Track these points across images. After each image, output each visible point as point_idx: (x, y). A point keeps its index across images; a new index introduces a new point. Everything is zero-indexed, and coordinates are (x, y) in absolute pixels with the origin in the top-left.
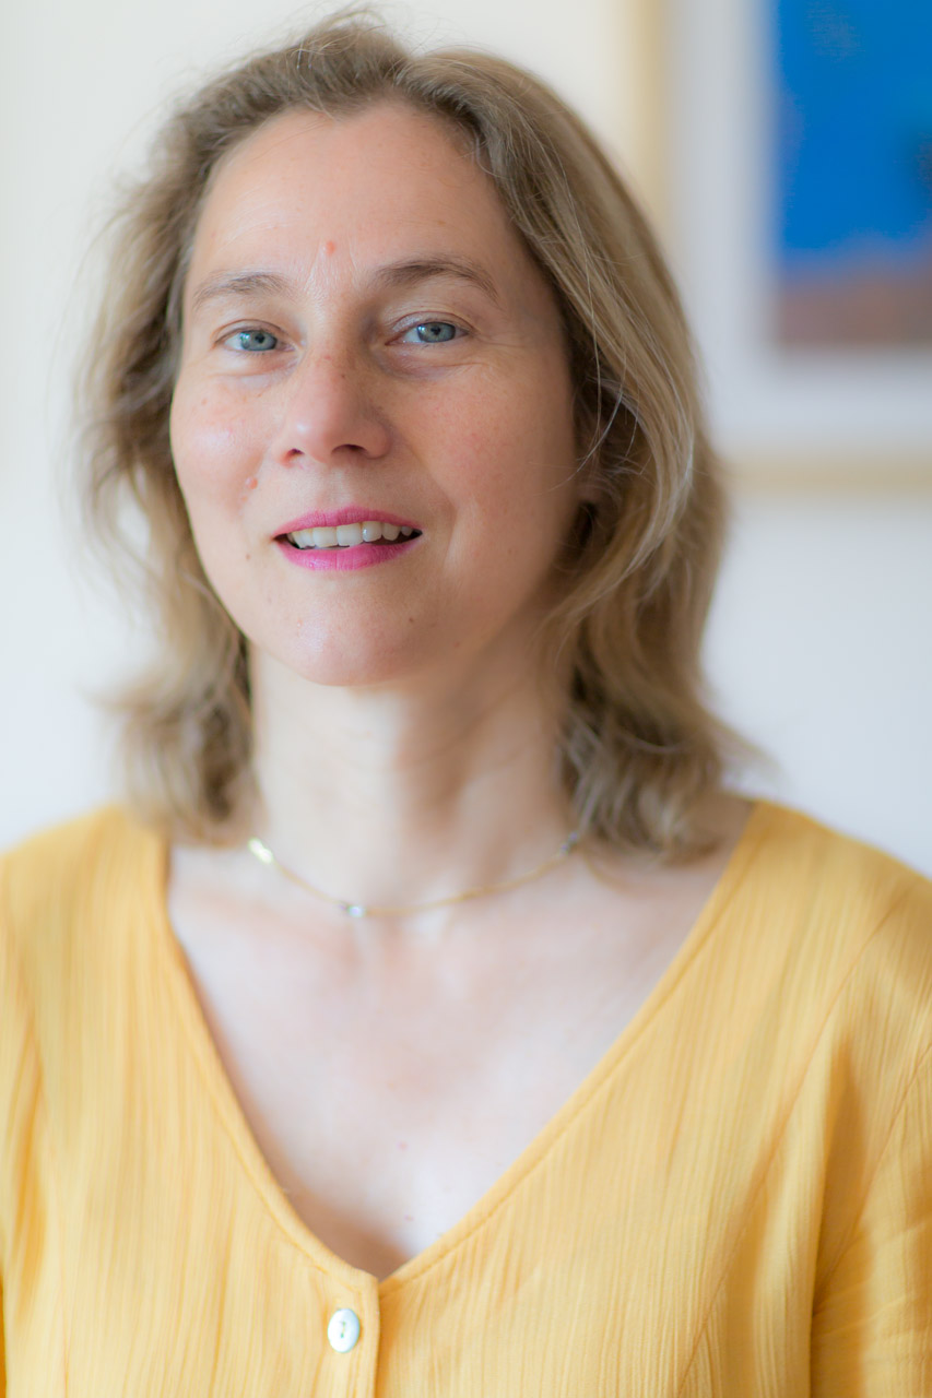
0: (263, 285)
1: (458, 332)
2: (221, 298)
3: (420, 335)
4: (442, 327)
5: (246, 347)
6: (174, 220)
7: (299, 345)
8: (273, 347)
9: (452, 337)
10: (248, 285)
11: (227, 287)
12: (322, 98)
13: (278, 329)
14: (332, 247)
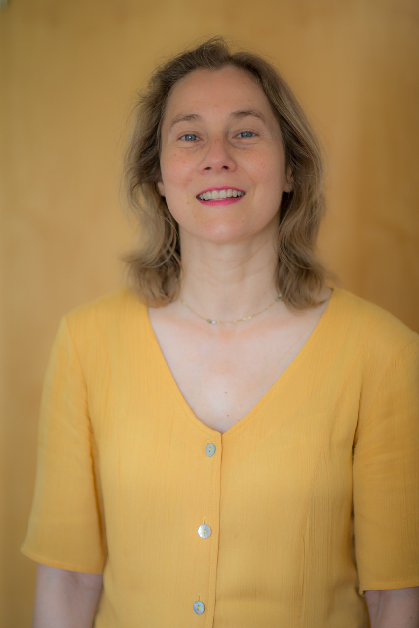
0: (195, 118)
1: (254, 135)
2: (180, 123)
3: (242, 136)
6: (158, 104)
9: (252, 136)
10: (190, 118)
12: (210, 63)
13: (198, 133)
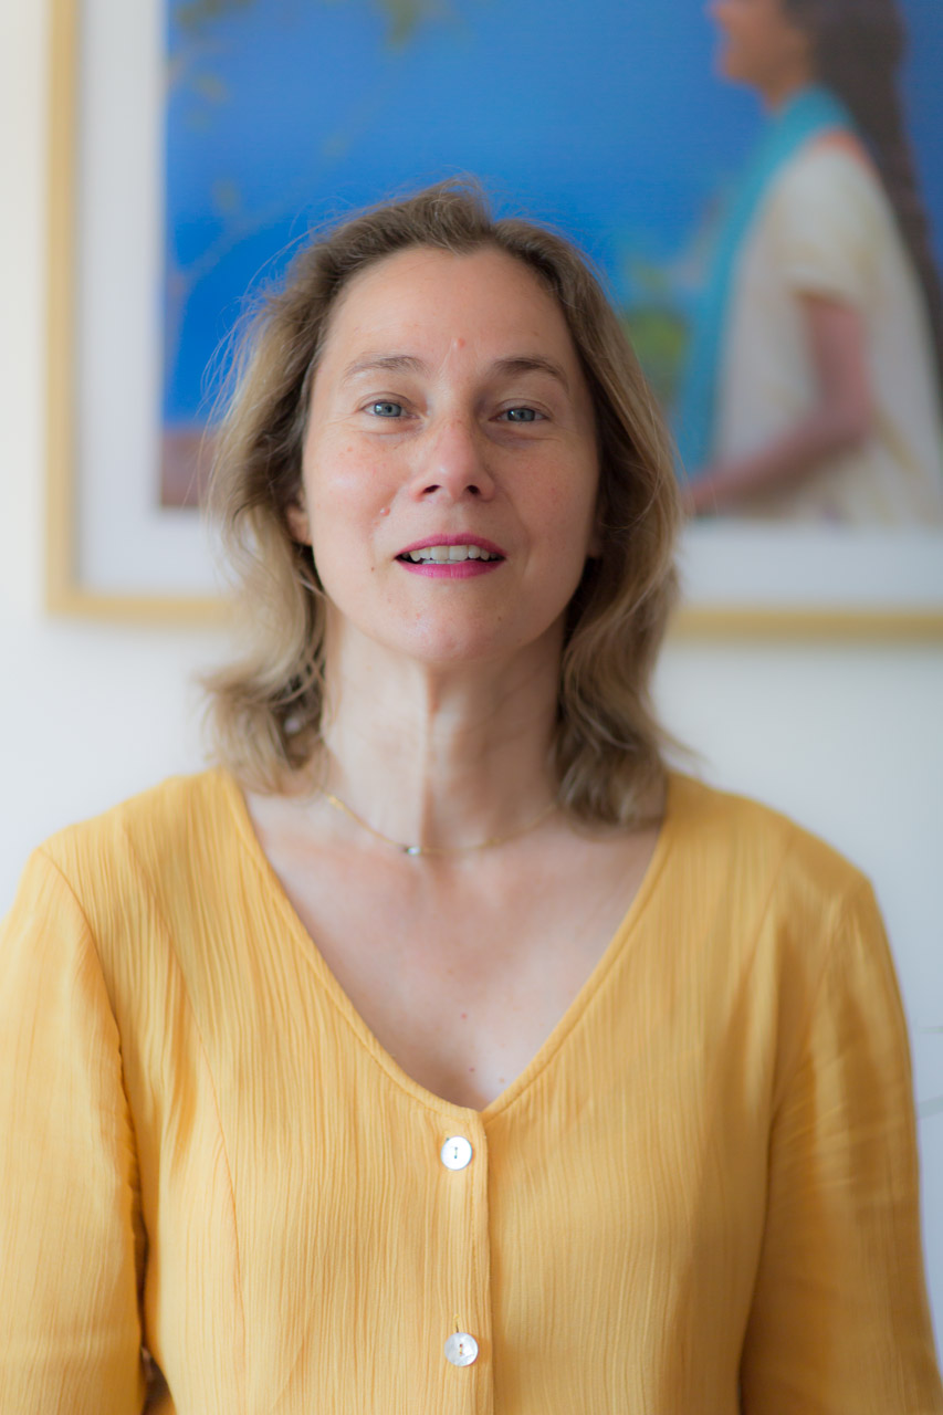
1: (538, 416)
2: (370, 372)
3: (511, 418)
4: (526, 412)
5: (378, 413)
7: (425, 415)
8: (398, 415)
10: (394, 364)
11: (376, 363)
12: (447, 239)
13: (409, 401)
14: (462, 343)
